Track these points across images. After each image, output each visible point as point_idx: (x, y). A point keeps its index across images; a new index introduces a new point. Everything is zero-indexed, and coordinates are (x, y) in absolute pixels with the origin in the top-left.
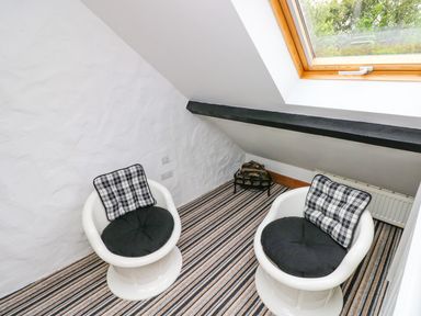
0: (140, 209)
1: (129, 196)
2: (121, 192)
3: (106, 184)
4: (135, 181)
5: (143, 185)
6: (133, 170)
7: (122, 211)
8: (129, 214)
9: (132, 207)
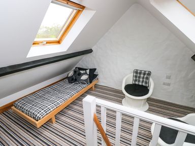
0: (142, 86)
1: (141, 80)
2: (140, 77)
3: (137, 73)
4: (146, 76)
5: (147, 78)
6: (147, 72)
7: (137, 83)
8: (139, 85)
9: (140, 84)
